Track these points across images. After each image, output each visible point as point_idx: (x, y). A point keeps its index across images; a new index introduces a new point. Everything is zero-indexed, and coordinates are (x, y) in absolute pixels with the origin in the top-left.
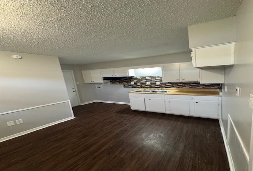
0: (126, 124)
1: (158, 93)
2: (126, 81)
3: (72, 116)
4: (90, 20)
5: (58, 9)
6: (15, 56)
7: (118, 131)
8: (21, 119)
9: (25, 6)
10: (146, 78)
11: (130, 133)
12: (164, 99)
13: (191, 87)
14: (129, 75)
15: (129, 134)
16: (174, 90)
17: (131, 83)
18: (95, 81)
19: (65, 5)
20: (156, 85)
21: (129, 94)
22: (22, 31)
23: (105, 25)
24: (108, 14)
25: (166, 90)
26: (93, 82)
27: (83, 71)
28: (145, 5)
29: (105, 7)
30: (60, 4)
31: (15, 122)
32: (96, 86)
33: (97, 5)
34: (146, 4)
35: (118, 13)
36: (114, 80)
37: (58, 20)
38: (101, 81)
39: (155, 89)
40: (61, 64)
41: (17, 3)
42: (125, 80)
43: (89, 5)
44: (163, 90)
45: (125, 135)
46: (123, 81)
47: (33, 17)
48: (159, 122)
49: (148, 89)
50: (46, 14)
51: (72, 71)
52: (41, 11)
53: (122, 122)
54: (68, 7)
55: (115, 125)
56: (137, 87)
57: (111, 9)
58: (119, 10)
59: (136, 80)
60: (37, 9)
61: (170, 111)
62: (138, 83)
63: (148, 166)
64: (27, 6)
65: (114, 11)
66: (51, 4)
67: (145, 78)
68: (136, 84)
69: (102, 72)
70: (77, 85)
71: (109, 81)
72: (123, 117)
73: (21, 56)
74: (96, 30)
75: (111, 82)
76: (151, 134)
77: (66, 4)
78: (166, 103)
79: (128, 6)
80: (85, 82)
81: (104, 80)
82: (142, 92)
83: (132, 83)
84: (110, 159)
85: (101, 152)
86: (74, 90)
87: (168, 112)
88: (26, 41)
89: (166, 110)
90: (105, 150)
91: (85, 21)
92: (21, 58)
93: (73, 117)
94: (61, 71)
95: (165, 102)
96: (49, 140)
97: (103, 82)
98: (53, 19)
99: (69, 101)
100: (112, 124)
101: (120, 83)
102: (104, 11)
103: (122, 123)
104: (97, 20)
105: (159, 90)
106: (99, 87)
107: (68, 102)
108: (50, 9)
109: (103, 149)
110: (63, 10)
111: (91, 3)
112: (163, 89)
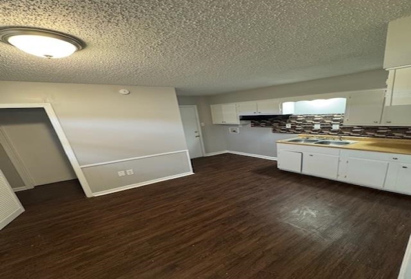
0: (262, 190)
1: (331, 145)
2: (277, 122)
3: (189, 171)
4: (201, 39)
5: (156, 33)
6: (122, 91)
7: (246, 198)
8: (131, 170)
9: (118, 36)
10: (314, 117)
11: (263, 203)
12: (338, 157)
13: (405, 136)
14: (282, 111)
15: (261, 204)
16: (365, 140)
17: (285, 125)
18: (228, 122)
19: (161, 27)
20: (332, 130)
21: (278, 144)
22: (123, 62)
23: (226, 41)
24: (224, 27)
25: (348, 141)
26: (224, 123)
27: (211, 106)
28: (280, 6)
29: (216, 20)
30: (156, 27)
31: (126, 172)
32: (230, 128)
33: (204, 19)
34: (282, 4)
35: (240, 24)
36: (258, 120)
37: (159, 45)
38: (238, 122)
39: (327, 138)
40: (178, 96)
41: (110, 35)
42: (275, 121)
43: (193, 21)
44: (344, 141)
45: (254, 205)
46: (272, 122)
47: (129, 46)
48: (317, 194)
49: (315, 137)
50: (144, 41)
51: (195, 106)
52: (136, 38)
53: (257, 186)
54: (166, 29)
55: (244, 190)
56: (296, 133)
57: (226, 20)
58: (239, 20)
59: (294, 121)
60: (131, 37)
61: (346, 177)
62: (297, 126)
63: (272, 248)
64: (120, 36)
65: (232, 23)
66: (146, 29)
67: (312, 117)
68: (295, 127)
69: (239, 106)
70: (202, 127)
71: (250, 121)
72: (260, 179)
73: (128, 90)
74: (215, 49)
75: (253, 123)
76: (294, 209)
77: (163, 26)
78: (341, 163)
79: (253, 12)
80: (214, 123)
81: (241, 120)
82: (302, 143)
83: (287, 125)
84: (223, 230)
85: (216, 221)
86: (197, 134)
87: (341, 179)
88: (130, 73)
89: (338, 175)
90: (220, 220)
91: (194, 41)
92: (128, 92)
93: (191, 173)
94: (178, 106)
95: (339, 161)
96: (159, 197)
97: (239, 123)
98: (153, 45)
99: (187, 150)
100: (241, 188)
101: (267, 125)
102: (217, 25)
103: (257, 188)
104: (211, 37)
105: (334, 140)
106: (234, 131)
107: (185, 152)
108: (147, 34)
109: (218, 218)
110: (162, 33)
111: (195, 19)
112: (344, 138)
